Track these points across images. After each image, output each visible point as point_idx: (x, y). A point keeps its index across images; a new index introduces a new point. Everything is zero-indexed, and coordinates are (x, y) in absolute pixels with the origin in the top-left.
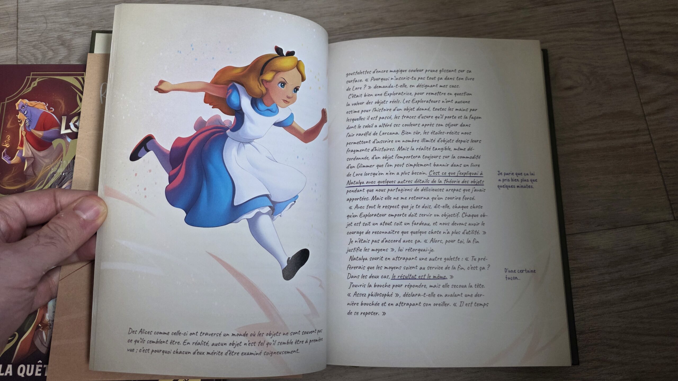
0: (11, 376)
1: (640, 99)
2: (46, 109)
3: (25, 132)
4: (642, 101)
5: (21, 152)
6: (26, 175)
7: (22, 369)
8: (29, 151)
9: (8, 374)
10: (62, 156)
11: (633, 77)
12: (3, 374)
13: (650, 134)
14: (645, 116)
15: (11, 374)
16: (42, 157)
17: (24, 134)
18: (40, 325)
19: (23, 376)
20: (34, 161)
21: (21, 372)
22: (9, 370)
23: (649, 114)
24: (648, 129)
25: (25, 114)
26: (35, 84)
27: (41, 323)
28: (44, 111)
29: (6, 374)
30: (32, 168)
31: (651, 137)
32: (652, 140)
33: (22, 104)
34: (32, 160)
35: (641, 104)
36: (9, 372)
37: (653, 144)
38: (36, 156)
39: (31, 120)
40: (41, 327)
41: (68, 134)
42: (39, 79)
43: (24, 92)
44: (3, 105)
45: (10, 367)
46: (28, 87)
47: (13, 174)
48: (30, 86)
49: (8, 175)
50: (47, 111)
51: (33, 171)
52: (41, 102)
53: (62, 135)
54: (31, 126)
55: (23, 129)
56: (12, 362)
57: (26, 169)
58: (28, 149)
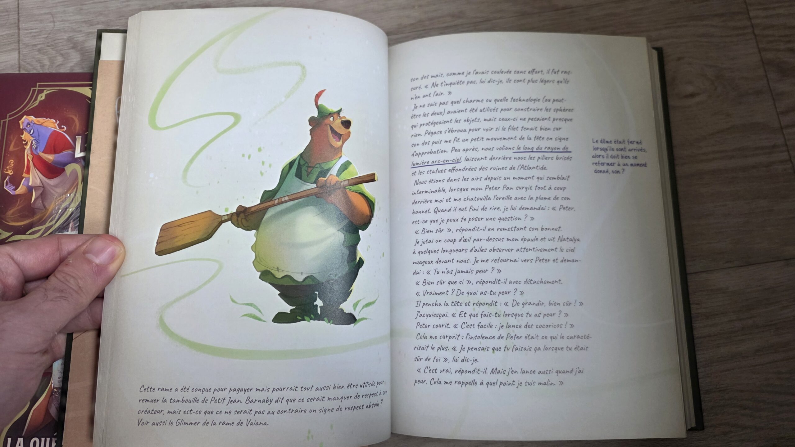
2: (56, 127)
3: (32, 156)
5: (28, 180)
6: (34, 208)
7: (35, 443)
8: (36, 179)
10: (77, 185)
16: (53, 186)
17: (30, 158)
18: (55, 390)
20: (44, 191)
21: (35, 446)
22: (20, 445)
25: (31, 133)
26: (42, 97)
28: (55, 131)
30: (41, 200)
33: (28, 121)
34: (42, 190)
38: (46, 185)
40: (57, 392)
42: (47, 91)
43: (29, 107)
44: (4, 123)
45: (20, 440)
46: (34, 101)
47: (18, 206)
48: (36, 99)
49: (13, 208)
50: (58, 130)
51: (42, 204)
52: (50, 119)
53: (77, 158)
54: (38, 149)
55: (30, 152)
56: (23, 435)
57: (34, 201)
58: (35, 177)
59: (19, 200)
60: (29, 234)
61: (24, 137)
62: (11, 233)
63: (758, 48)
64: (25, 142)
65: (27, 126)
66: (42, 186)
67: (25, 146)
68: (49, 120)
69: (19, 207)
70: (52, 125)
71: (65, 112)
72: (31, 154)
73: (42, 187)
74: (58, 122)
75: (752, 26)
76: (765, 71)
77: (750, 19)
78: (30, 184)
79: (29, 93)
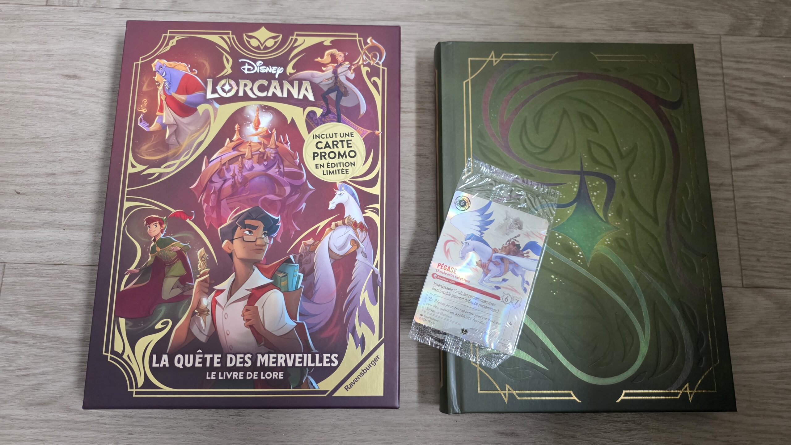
0: (167, 367)
1: (730, 151)
2: (188, 70)
3: (165, 96)
4: (732, 153)
5: (161, 117)
6: (168, 144)
7: (179, 359)
8: (170, 117)
9: (164, 365)
10: (210, 124)
11: (727, 125)
12: (159, 364)
13: (733, 191)
14: (732, 170)
15: (167, 365)
16: (186, 124)
17: (163, 97)
18: (196, 311)
19: (181, 367)
20: (177, 128)
21: (179, 362)
22: (165, 361)
23: (737, 169)
24: (733, 185)
25: (164, 75)
26: (173, 42)
27: (197, 308)
28: (186, 74)
29: (162, 365)
30: (175, 136)
31: (734, 194)
32: (734, 197)
33: (160, 64)
34: (175, 127)
35: (731, 157)
36: (165, 363)
37: (735, 201)
38: (179, 123)
39: (171, 83)
40: (198, 313)
41: (215, 99)
42: (177, 38)
43: (161, 52)
44: (137, 65)
45: (165, 357)
46: (165, 46)
47: (152, 142)
48: (167, 45)
49: (147, 144)
50: (189, 73)
51: (176, 140)
52: (182, 62)
53: (209, 99)
54: (171, 89)
55: (163, 93)
56: (167, 352)
57: (168, 137)
58: (169, 115)
59: (153, 136)
60: (165, 168)
61: (157, 78)
62: (146, 167)
63: (725, 95)
64: (157, 83)
65: (159, 69)
66: (176, 123)
67: (158, 87)
68: (180, 64)
69: (154, 143)
70: (184, 68)
71: (196, 58)
72: (164, 94)
73: (175, 125)
74: (189, 66)
75: (723, 74)
76: (727, 117)
77: (722, 68)
78: (164, 121)
79: (161, 39)
